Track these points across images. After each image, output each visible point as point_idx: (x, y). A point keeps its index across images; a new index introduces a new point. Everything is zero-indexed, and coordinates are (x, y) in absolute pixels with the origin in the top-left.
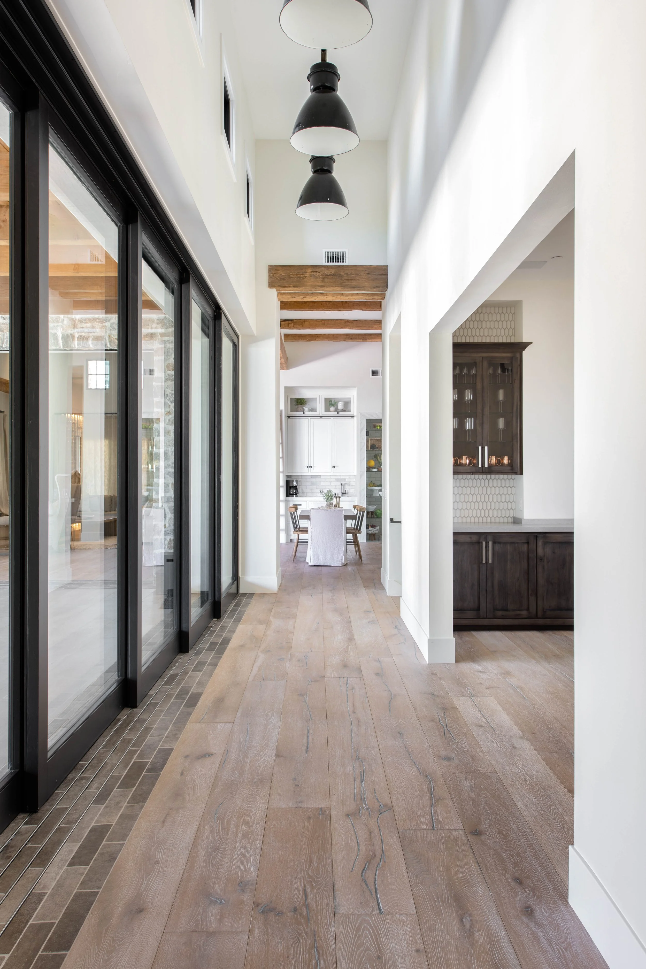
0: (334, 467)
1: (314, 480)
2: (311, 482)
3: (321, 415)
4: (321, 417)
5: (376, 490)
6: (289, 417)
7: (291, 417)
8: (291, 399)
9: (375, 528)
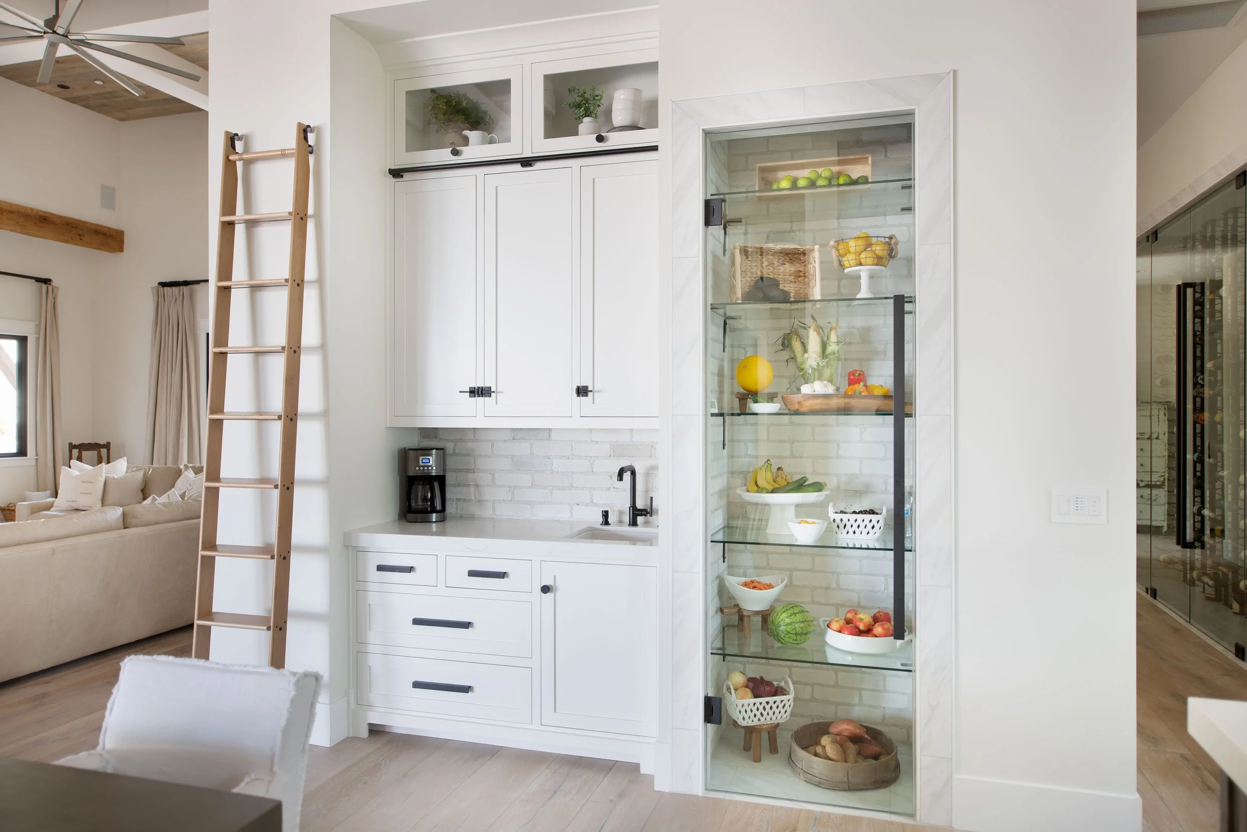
0: (582, 391)
1: (522, 448)
2: (512, 457)
3: (527, 154)
4: (527, 162)
5: (782, 506)
6: (396, 173)
7: (407, 176)
8: (409, 93)
9: (771, 699)
